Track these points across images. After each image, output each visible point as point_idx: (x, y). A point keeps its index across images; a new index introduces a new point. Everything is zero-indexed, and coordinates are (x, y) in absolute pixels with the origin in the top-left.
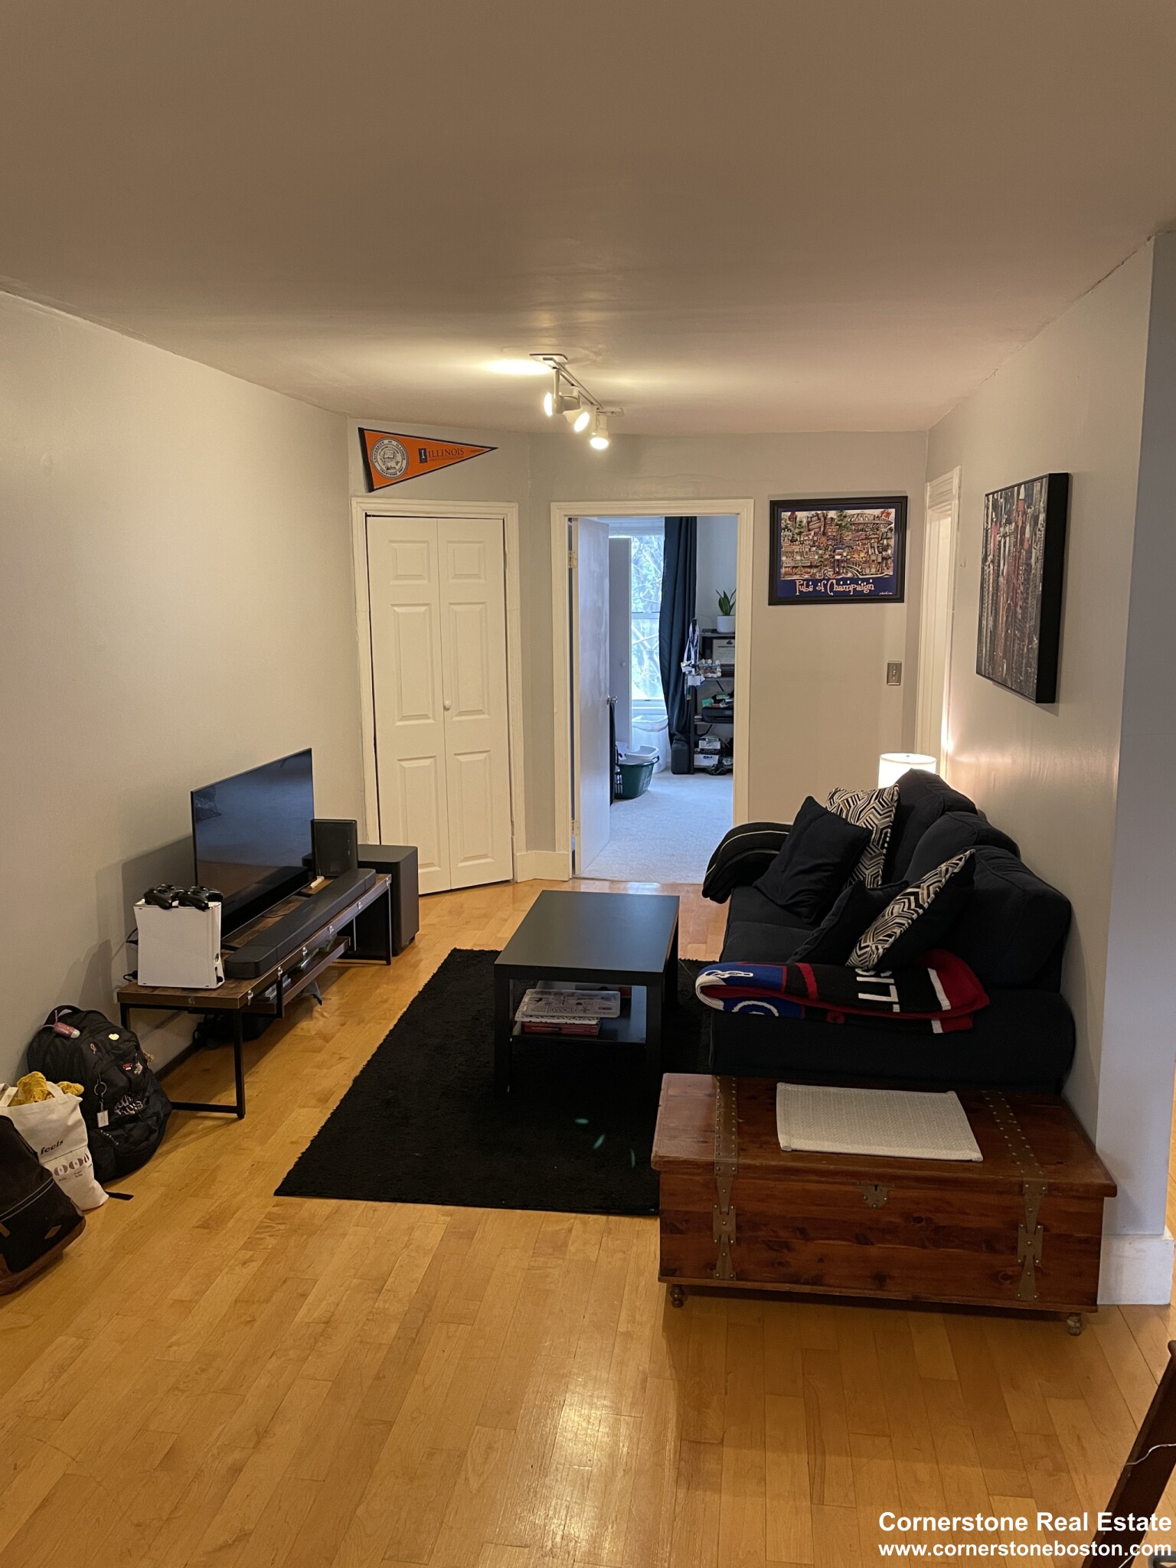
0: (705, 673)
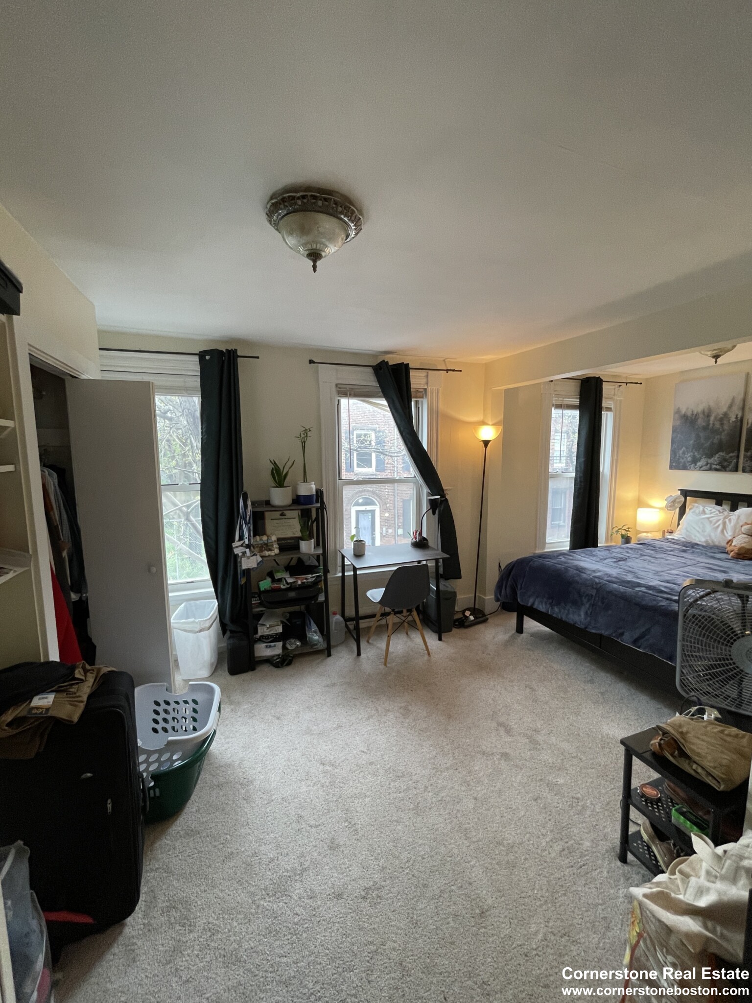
0: (261, 551)
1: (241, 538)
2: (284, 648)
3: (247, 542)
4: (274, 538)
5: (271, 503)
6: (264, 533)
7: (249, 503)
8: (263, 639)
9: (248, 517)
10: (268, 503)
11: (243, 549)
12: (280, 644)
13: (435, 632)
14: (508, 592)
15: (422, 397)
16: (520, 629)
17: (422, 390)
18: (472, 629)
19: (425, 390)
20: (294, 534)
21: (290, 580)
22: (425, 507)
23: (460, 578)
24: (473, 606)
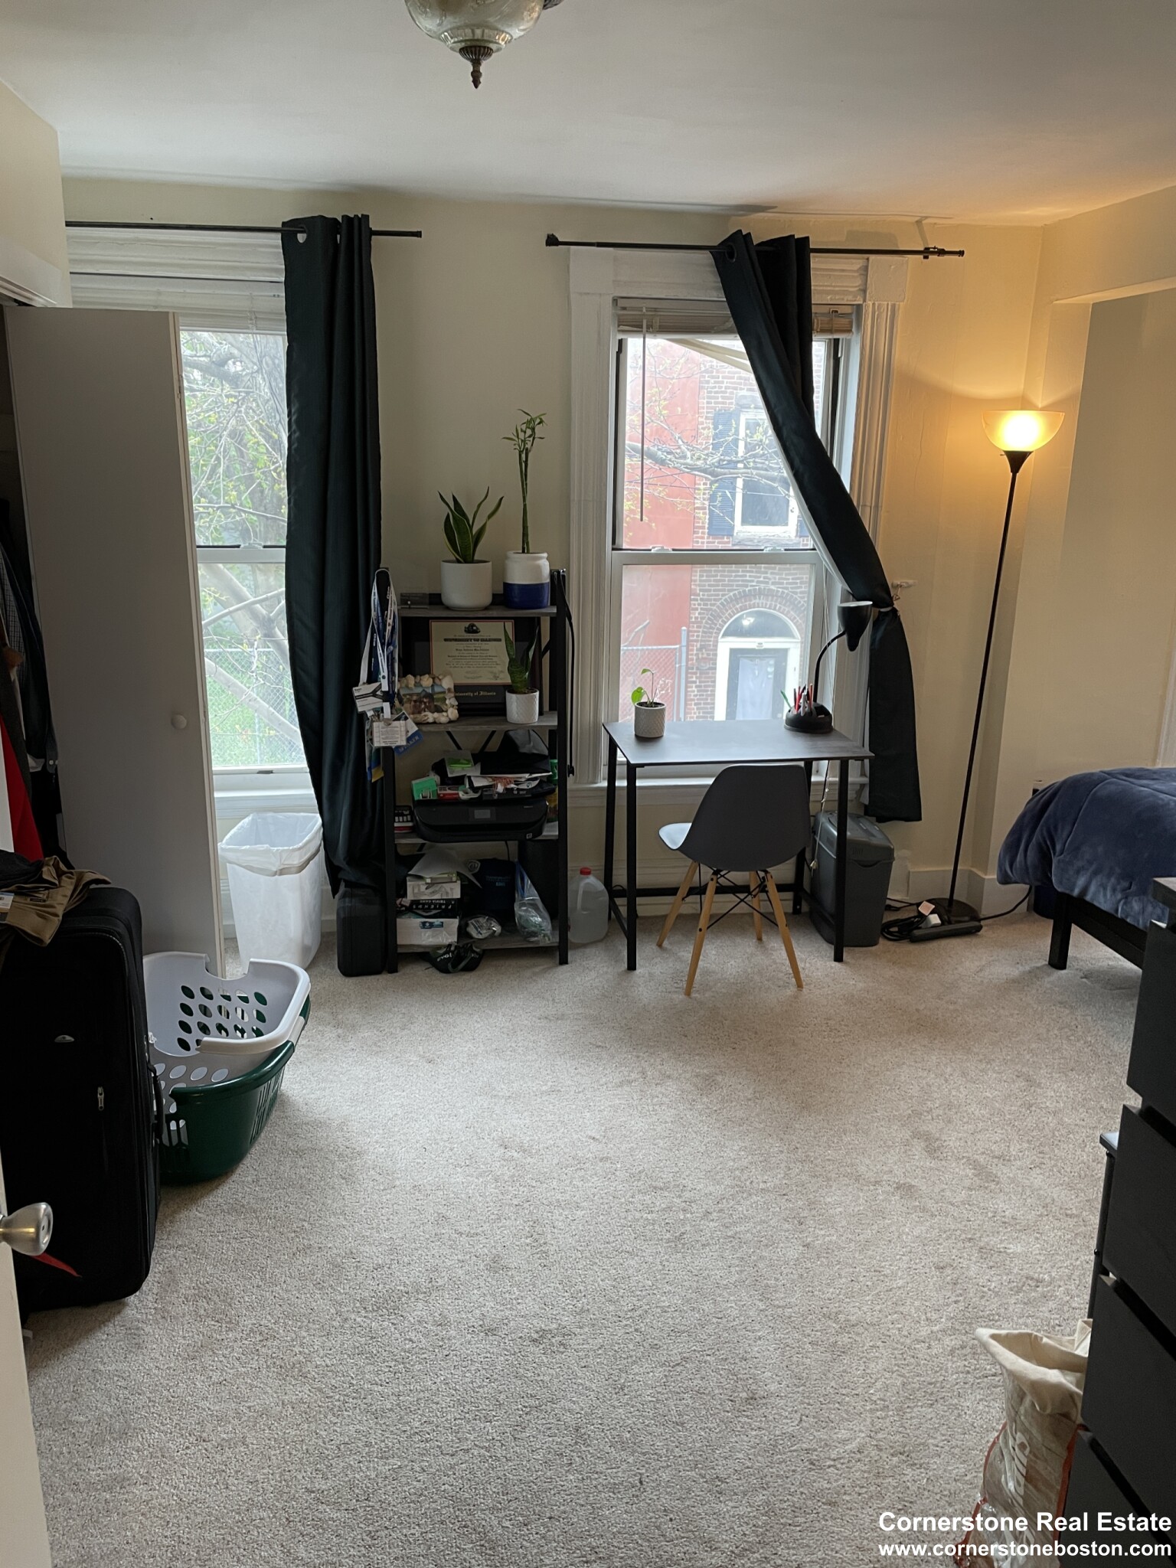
0: (417, 711)
1: (373, 677)
2: (462, 932)
3: (385, 688)
4: (447, 683)
5: (444, 599)
6: (427, 670)
7: (392, 596)
8: (417, 908)
9: (389, 628)
10: (435, 599)
11: (376, 702)
12: (455, 923)
13: (829, 941)
14: (1029, 862)
15: (849, 331)
16: (1059, 959)
17: (848, 310)
18: (934, 945)
19: (859, 307)
20: (496, 678)
21: (478, 783)
22: (835, 626)
23: (920, 819)
24: (947, 896)
